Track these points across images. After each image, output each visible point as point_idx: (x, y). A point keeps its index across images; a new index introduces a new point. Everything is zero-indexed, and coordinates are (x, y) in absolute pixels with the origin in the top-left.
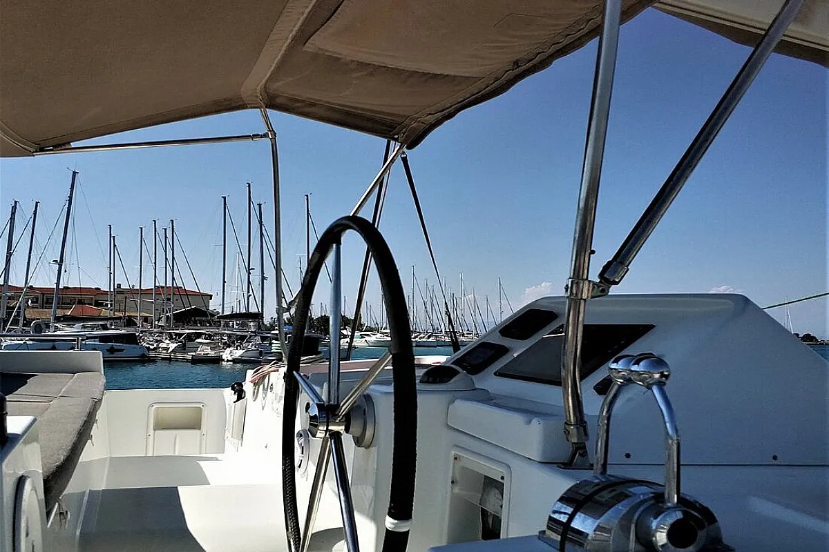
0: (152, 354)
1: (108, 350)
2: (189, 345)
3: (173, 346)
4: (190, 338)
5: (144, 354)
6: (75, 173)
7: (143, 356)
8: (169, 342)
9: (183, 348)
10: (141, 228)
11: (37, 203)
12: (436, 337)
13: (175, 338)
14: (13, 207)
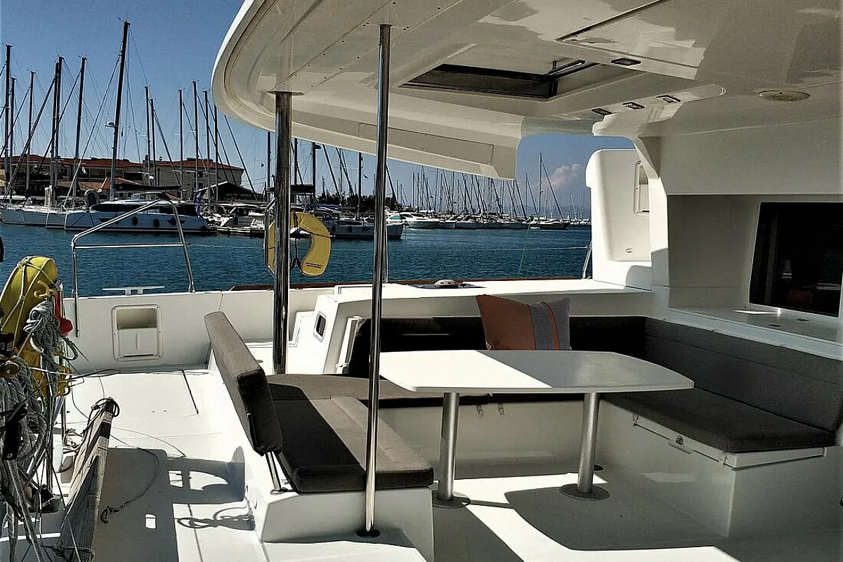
0: (211, 226)
1: (169, 221)
2: (240, 219)
3: (224, 220)
4: (241, 212)
5: (204, 226)
6: (127, 25)
7: (204, 228)
8: (220, 216)
9: (234, 222)
10: (181, 91)
11: (84, 59)
12: (475, 218)
13: (227, 212)
14: (57, 64)
